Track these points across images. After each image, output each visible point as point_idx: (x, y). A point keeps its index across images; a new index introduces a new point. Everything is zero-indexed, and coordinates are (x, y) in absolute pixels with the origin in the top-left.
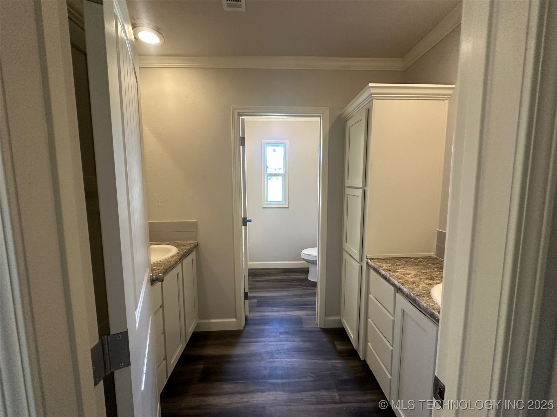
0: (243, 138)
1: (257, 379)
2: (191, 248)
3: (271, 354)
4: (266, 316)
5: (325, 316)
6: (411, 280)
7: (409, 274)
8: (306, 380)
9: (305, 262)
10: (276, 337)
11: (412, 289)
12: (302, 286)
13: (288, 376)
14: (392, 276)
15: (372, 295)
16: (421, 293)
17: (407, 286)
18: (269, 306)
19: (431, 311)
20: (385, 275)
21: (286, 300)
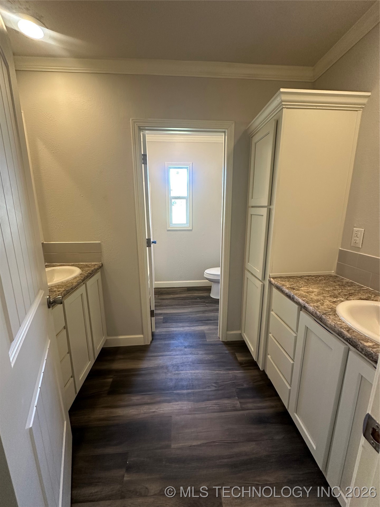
0: (145, 155)
1: (163, 390)
2: (95, 269)
3: (177, 367)
4: (171, 331)
5: (227, 330)
6: (316, 298)
7: (313, 292)
8: (210, 389)
9: (208, 281)
10: (181, 350)
11: (317, 307)
12: (205, 303)
13: (193, 387)
14: (296, 294)
15: (274, 312)
16: (327, 312)
17: (312, 304)
18: (174, 322)
19: (340, 329)
20: (288, 294)
21: (190, 316)
